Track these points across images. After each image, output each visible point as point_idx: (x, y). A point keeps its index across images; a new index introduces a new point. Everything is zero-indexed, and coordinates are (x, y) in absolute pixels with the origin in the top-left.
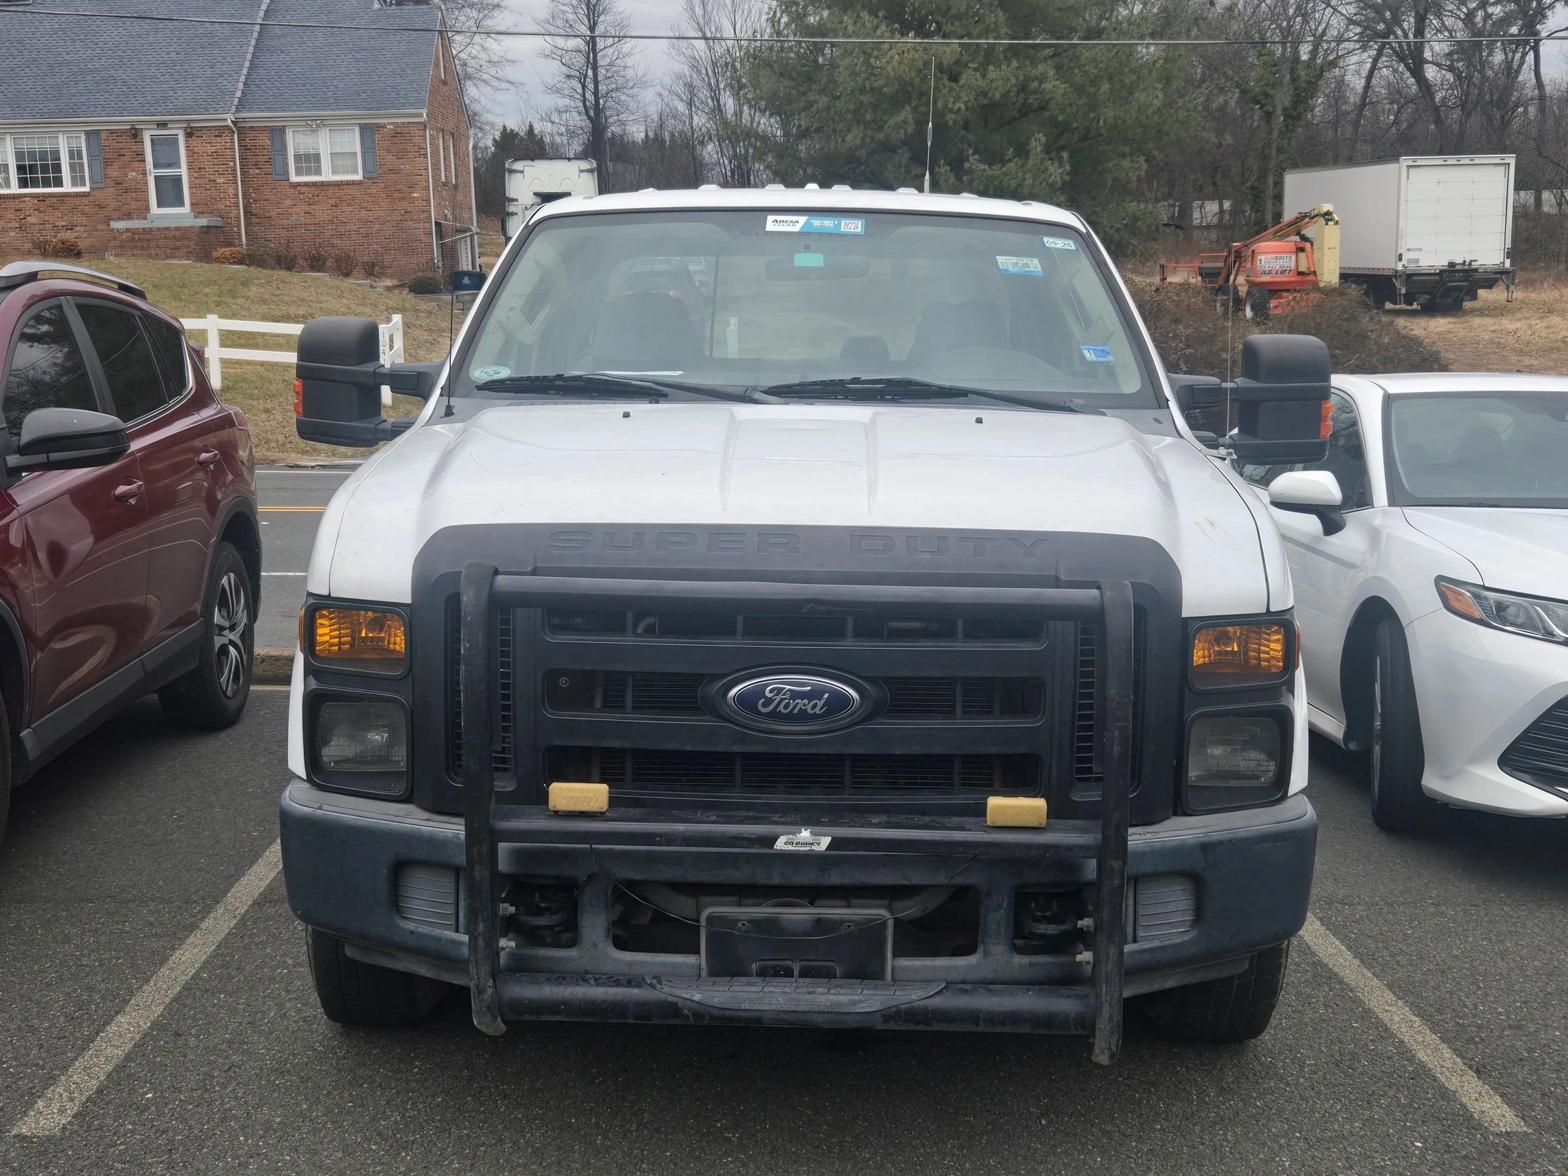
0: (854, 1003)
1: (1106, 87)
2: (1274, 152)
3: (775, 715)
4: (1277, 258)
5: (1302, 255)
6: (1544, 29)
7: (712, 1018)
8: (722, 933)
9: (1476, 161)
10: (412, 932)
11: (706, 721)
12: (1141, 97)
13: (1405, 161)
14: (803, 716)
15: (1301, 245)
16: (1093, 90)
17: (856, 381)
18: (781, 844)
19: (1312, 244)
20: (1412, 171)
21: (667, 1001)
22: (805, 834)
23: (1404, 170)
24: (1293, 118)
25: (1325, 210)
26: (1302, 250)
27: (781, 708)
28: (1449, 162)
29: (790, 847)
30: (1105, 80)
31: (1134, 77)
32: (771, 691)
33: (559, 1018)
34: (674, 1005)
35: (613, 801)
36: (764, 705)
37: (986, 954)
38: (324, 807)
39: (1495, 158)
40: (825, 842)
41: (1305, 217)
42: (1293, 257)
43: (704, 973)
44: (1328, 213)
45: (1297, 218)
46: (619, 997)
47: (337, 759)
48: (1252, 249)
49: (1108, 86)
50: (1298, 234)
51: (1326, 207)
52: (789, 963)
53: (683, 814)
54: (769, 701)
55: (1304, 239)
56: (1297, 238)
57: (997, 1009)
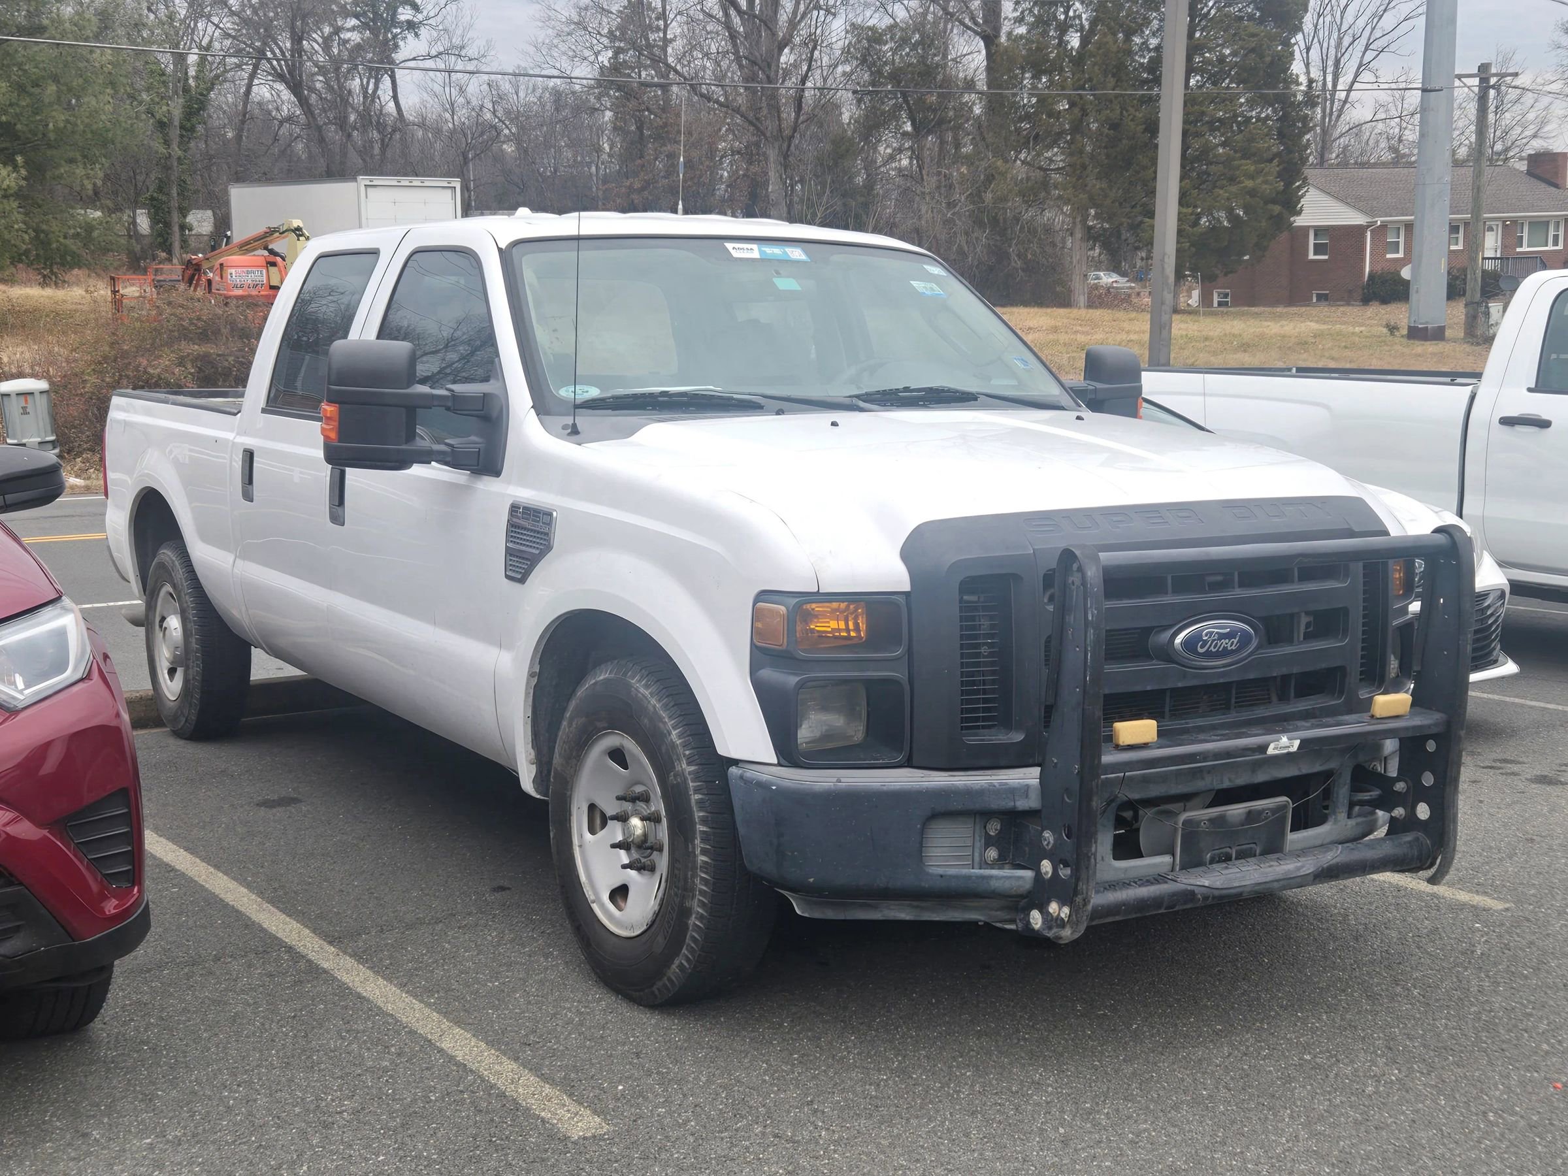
0: (1298, 869)
1: (52, 88)
2: (175, 164)
3: (1208, 655)
4: (248, 272)
5: (272, 269)
6: (398, 56)
7: (1214, 897)
8: (1191, 834)
9: (427, 184)
10: (941, 876)
11: (1157, 665)
12: (90, 101)
13: (363, 180)
14: (1225, 653)
15: (272, 258)
16: (36, 90)
17: (906, 389)
18: (1271, 751)
19: (283, 259)
20: (369, 189)
21: (1187, 890)
22: (1284, 740)
23: (363, 189)
24: (187, 130)
25: (296, 226)
26: (274, 264)
27: (1212, 648)
28: (403, 183)
29: (1277, 752)
30: (50, 81)
31: (81, 81)
32: (1206, 635)
33: (1118, 918)
34: (1192, 893)
35: (1161, 733)
36: (1202, 647)
37: (1336, 821)
38: (843, 780)
39: (443, 182)
40: (1297, 743)
41: (275, 231)
42: (264, 271)
43: (1178, 868)
44: (299, 229)
45: (266, 233)
46: (1158, 893)
47: (807, 740)
48: (221, 260)
49: (54, 88)
50: (266, 248)
51: (296, 223)
52: (1228, 850)
53: (1201, 737)
54: (1205, 642)
55: (272, 252)
56: (266, 253)
57: (1376, 857)
